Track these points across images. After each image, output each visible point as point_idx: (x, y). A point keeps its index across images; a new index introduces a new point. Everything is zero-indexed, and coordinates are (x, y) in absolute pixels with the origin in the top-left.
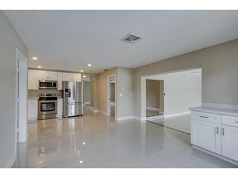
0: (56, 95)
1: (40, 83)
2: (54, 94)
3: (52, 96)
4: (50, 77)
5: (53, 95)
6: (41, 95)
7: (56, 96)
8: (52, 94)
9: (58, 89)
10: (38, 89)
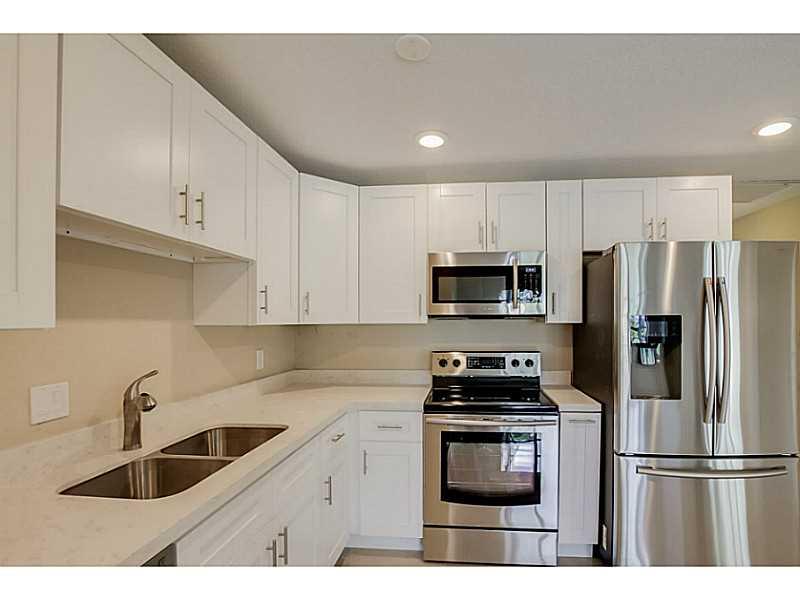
0: (529, 363)
1: (438, 273)
2: (522, 357)
3: (509, 371)
4: (494, 228)
5: (515, 363)
6: (443, 363)
7: (529, 373)
8: (509, 358)
9: (550, 319)
10: (425, 320)
